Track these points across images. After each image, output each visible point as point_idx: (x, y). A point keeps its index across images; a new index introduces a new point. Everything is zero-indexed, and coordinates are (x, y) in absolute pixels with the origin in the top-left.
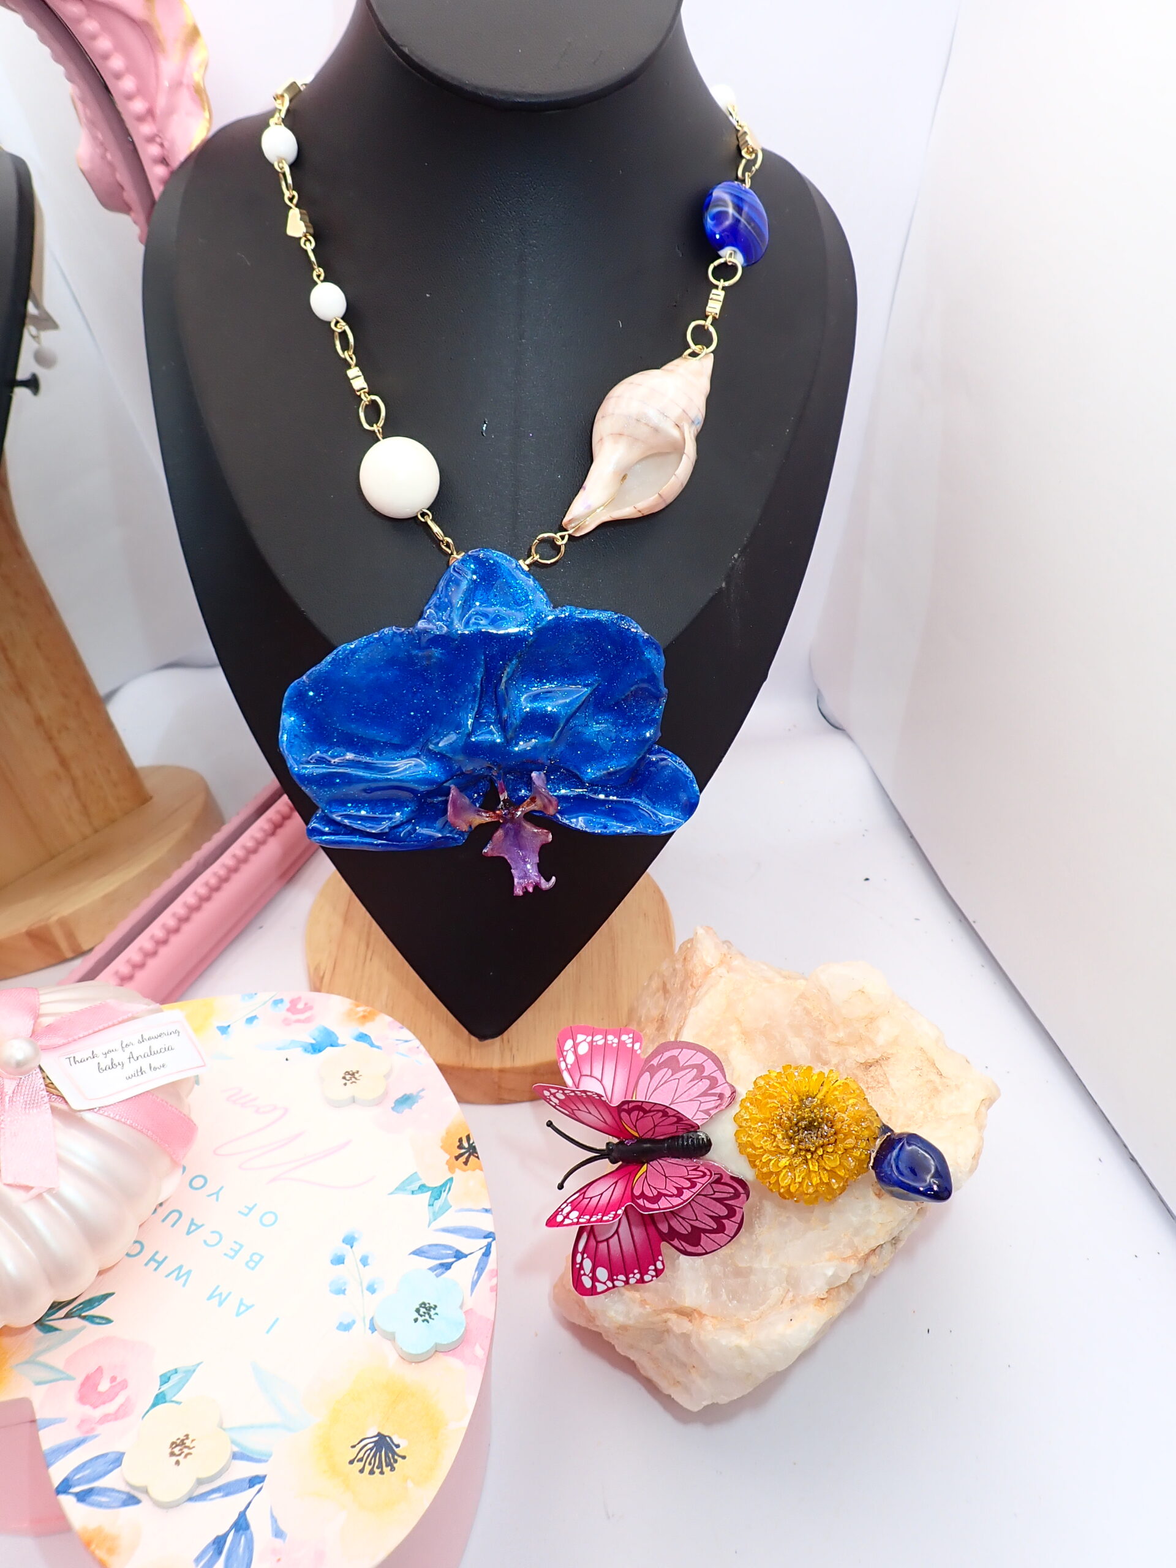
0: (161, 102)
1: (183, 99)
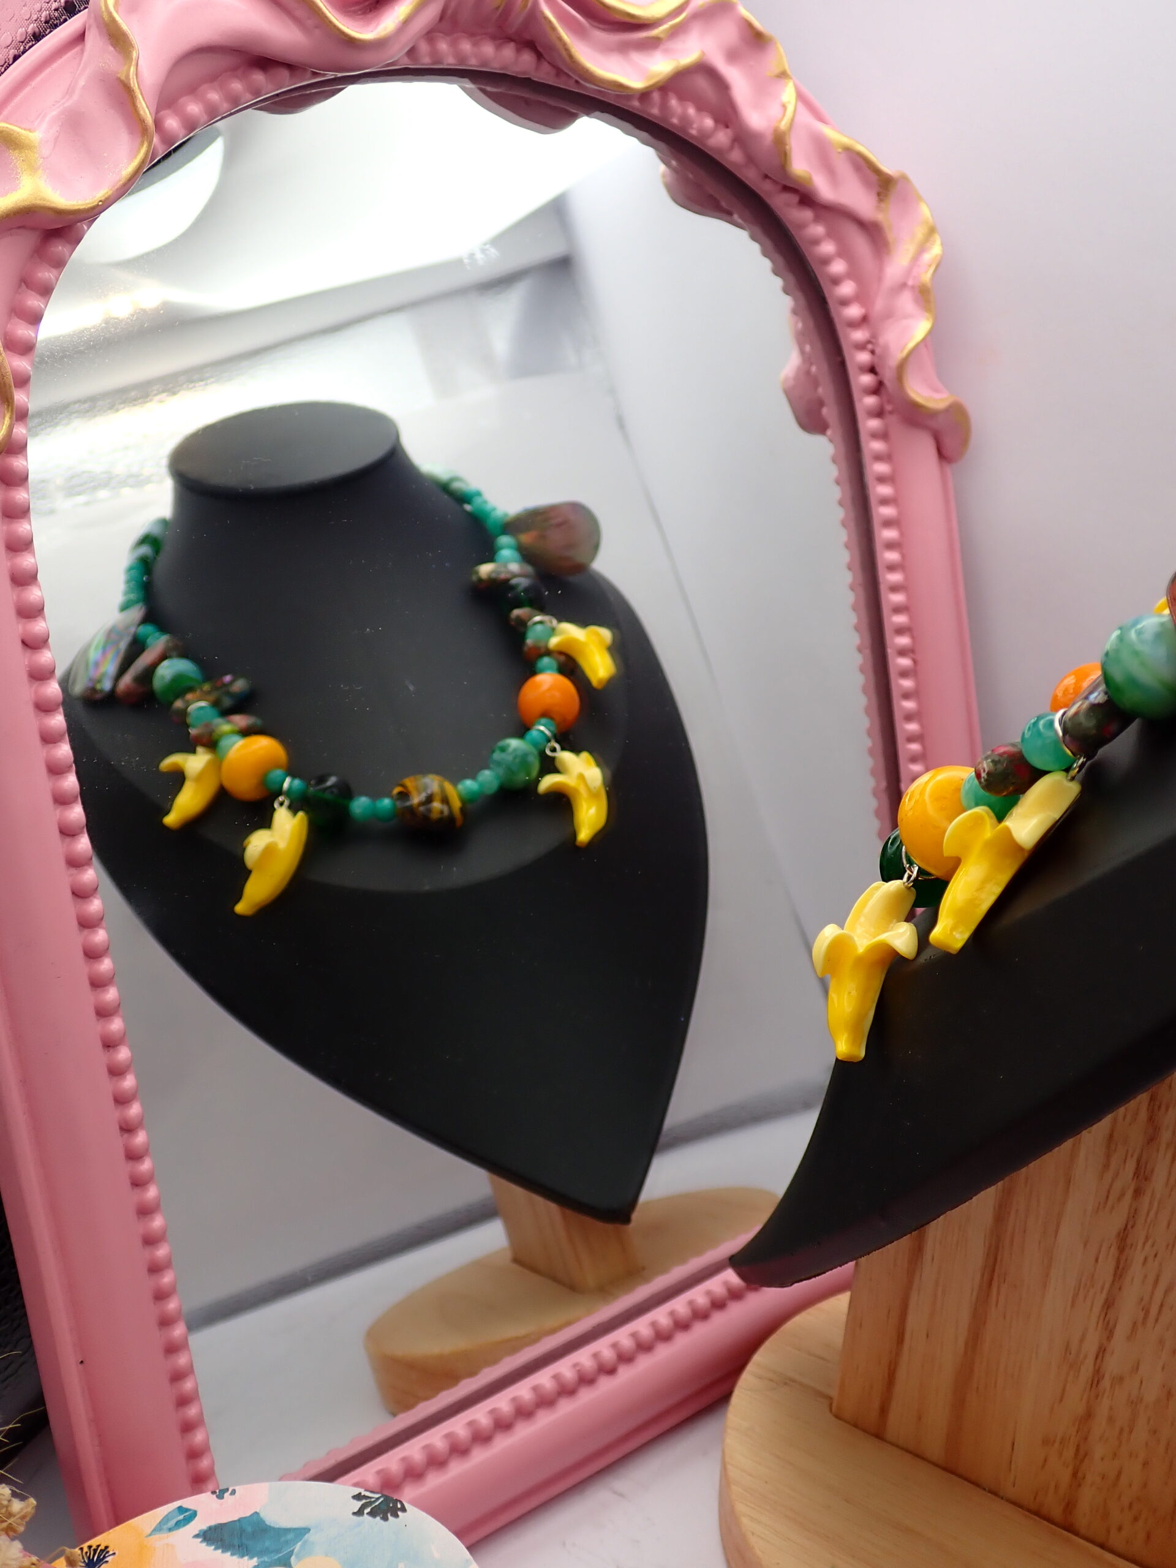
1: (906, 302)
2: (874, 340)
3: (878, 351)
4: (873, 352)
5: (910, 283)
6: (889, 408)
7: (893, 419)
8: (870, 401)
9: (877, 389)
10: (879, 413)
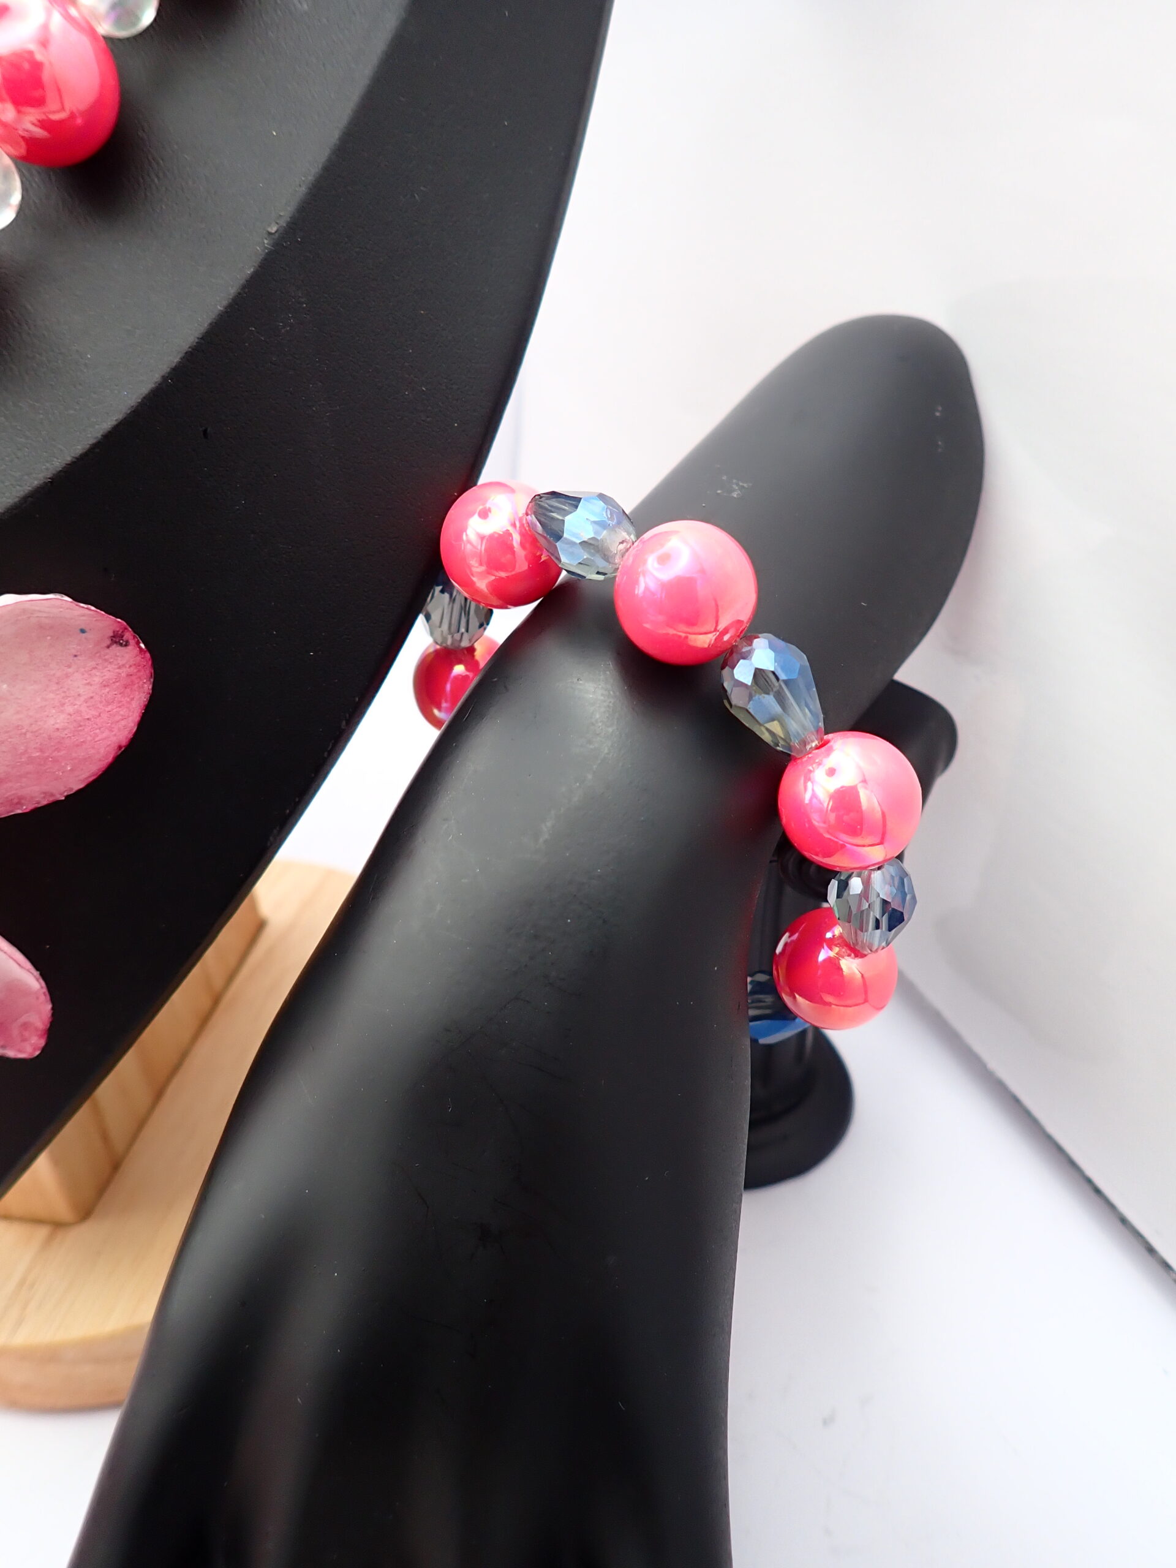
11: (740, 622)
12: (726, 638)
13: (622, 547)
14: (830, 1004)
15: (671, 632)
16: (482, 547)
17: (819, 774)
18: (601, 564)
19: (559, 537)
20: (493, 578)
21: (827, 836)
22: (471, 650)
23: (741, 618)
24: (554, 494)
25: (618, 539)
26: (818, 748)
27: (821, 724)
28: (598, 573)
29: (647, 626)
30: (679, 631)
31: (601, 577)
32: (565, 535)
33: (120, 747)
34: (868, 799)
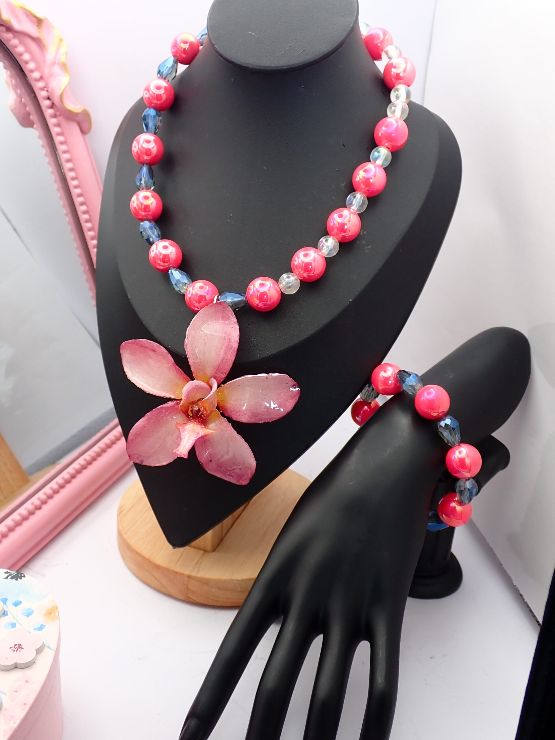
0: (46, 72)
1: (57, 69)
2: (47, 86)
3: (49, 90)
4: (47, 91)
5: (57, 61)
6: (58, 113)
7: (61, 118)
8: (51, 111)
9: (52, 106)
10: (55, 116)
11: (444, 411)
12: (440, 415)
13: (419, 388)
14: (451, 518)
15: (427, 411)
16: (383, 379)
17: (457, 453)
18: (413, 391)
19: (404, 382)
20: (384, 387)
21: (457, 468)
22: (371, 403)
23: (445, 411)
24: (404, 371)
25: (418, 386)
26: (458, 446)
27: (459, 441)
28: (412, 393)
29: (421, 408)
30: (429, 411)
31: (412, 394)
32: (406, 382)
33: (288, 412)
34: (467, 461)
